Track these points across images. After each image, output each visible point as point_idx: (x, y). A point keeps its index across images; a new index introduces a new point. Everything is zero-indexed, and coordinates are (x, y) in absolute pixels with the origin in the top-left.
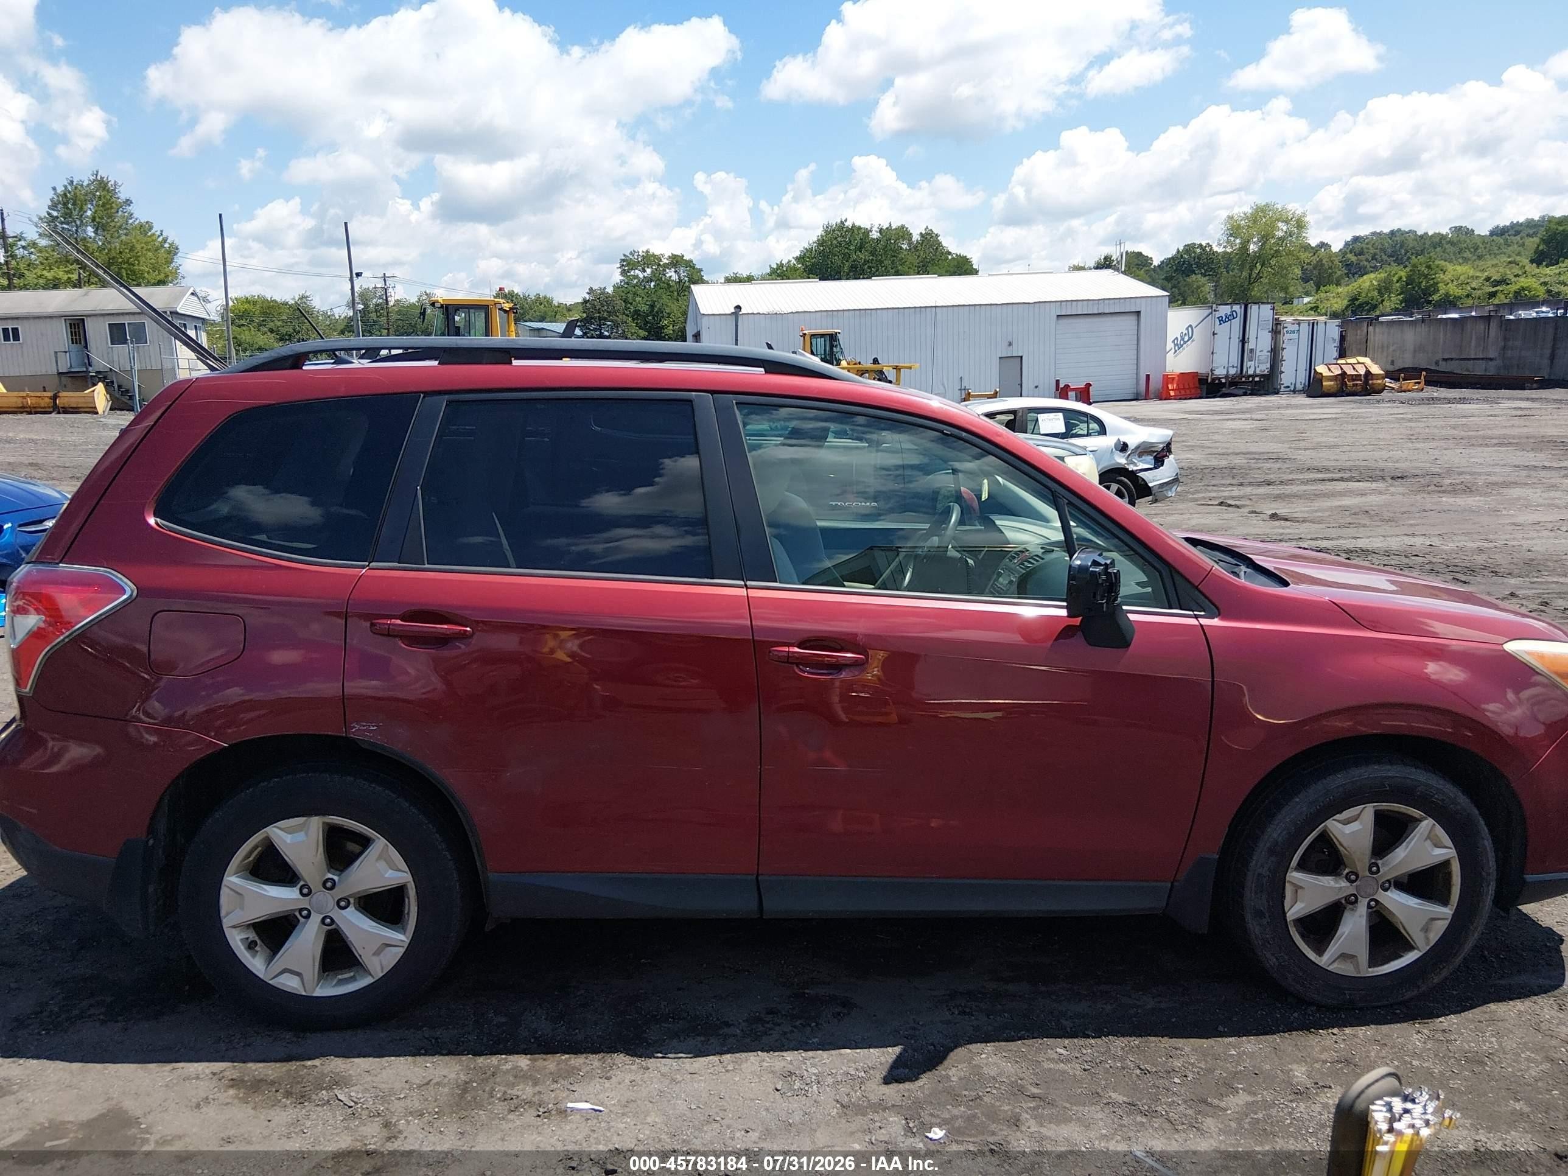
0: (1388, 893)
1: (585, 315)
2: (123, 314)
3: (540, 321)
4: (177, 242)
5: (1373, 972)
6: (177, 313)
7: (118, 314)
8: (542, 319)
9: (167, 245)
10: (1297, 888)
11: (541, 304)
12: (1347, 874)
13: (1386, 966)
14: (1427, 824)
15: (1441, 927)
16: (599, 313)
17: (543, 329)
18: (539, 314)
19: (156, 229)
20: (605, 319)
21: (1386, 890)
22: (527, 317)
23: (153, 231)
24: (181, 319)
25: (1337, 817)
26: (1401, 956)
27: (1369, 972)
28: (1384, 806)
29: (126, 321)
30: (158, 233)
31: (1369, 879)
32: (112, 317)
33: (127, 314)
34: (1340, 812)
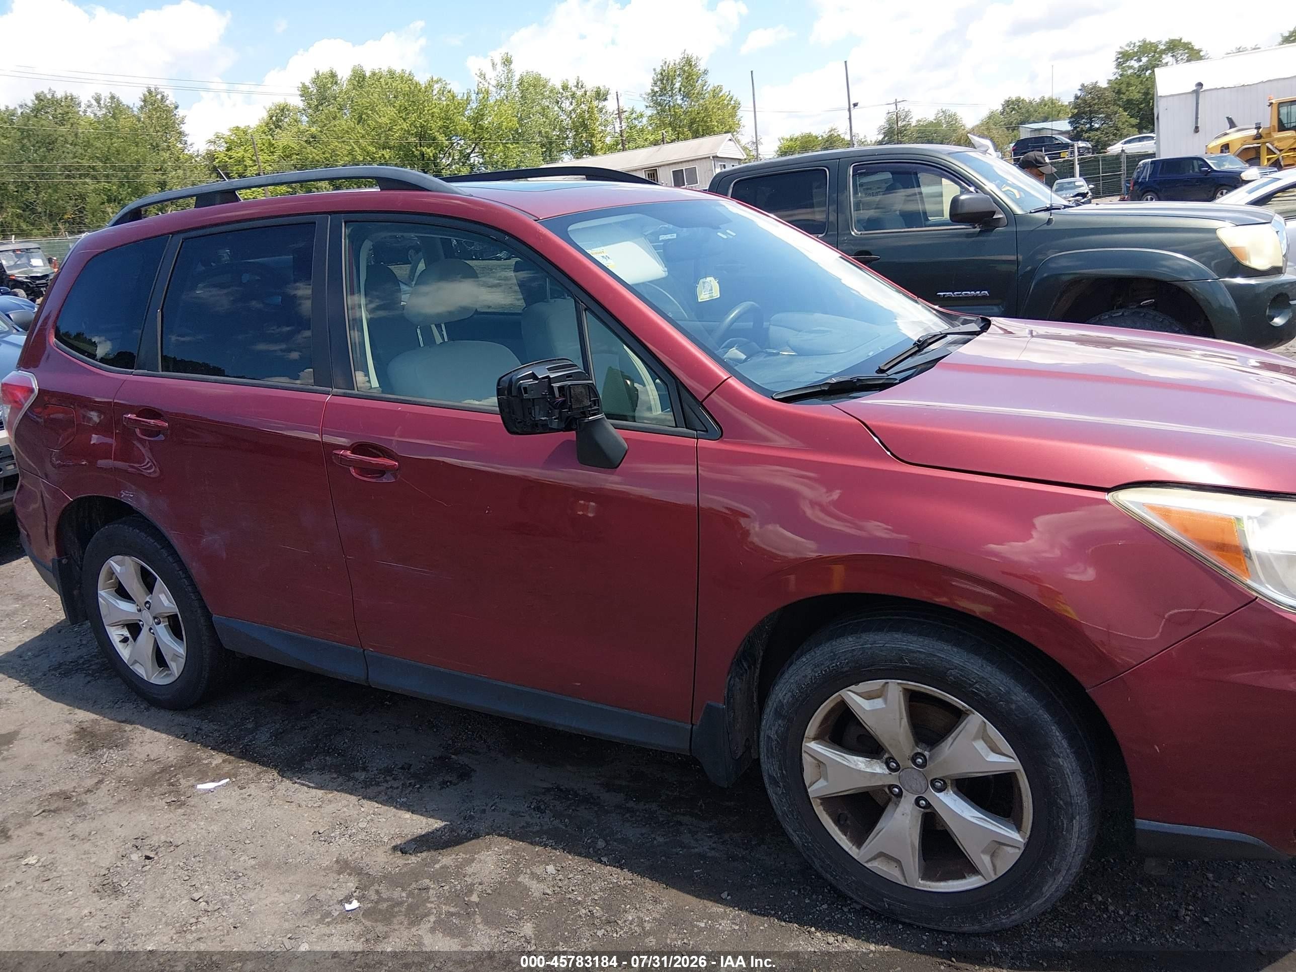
0: (941, 795)
1: (1076, 111)
2: (681, 162)
3: (1043, 122)
4: (739, 99)
5: (924, 886)
6: (717, 157)
7: (678, 163)
8: (1045, 120)
9: (732, 102)
10: (820, 764)
11: (1045, 105)
12: (887, 759)
13: (942, 884)
14: (976, 719)
15: (1011, 857)
16: (1090, 106)
17: (1043, 129)
18: (1042, 115)
19: (725, 91)
20: (1097, 112)
21: (940, 790)
22: (1032, 119)
23: (723, 92)
24: (721, 161)
25: (853, 687)
26: (964, 877)
27: (920, 885)
28: (912, 685)
29: (683, 167)
30: (727, 94)
31: (913, 771)
32: (674, 166)
33: (685, 161)
34: (857, 683)
